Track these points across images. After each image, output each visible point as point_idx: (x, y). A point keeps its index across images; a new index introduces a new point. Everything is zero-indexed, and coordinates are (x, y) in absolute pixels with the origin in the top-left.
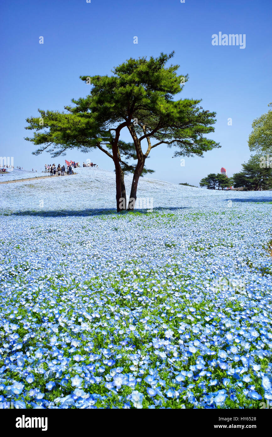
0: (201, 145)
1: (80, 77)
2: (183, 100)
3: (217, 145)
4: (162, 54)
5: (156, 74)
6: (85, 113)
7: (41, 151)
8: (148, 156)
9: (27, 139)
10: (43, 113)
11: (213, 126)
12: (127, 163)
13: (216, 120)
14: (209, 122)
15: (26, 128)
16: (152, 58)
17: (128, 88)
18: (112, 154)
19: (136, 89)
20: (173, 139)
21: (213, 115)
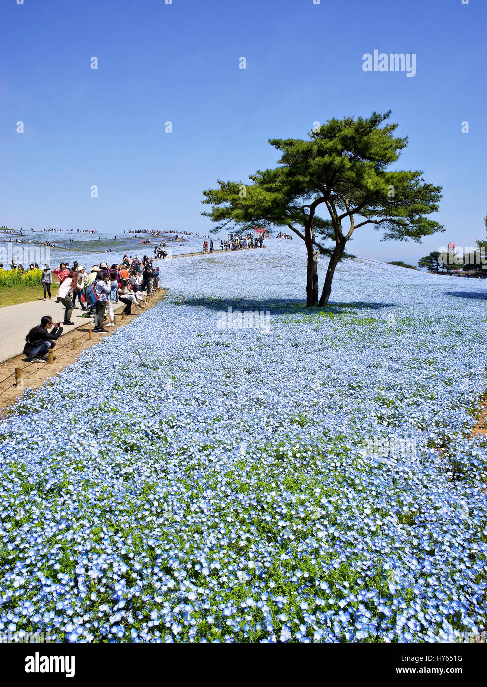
0: (420, 228)
1: (269, 141)
2: (398, 171)
3: (441, 228)
4: (374, 114)
5: (366, 138)
6: (274, 185)
7: (220, 228)
8: (350, 237)
9: (204, 214)
10: (223, 185)
11: (436, 203)
12: (324, 244)
13: (441, 196)
14: (432, 199)
15: (203, 202)
16: (360, 119)
17: (327, 159)
18: (303, 234)
19: (337, 160)
20: (383, 217)
21: (438, 189)
